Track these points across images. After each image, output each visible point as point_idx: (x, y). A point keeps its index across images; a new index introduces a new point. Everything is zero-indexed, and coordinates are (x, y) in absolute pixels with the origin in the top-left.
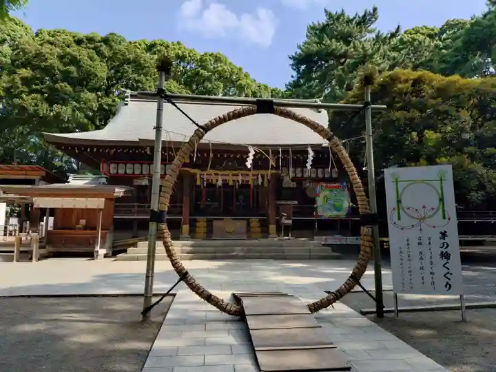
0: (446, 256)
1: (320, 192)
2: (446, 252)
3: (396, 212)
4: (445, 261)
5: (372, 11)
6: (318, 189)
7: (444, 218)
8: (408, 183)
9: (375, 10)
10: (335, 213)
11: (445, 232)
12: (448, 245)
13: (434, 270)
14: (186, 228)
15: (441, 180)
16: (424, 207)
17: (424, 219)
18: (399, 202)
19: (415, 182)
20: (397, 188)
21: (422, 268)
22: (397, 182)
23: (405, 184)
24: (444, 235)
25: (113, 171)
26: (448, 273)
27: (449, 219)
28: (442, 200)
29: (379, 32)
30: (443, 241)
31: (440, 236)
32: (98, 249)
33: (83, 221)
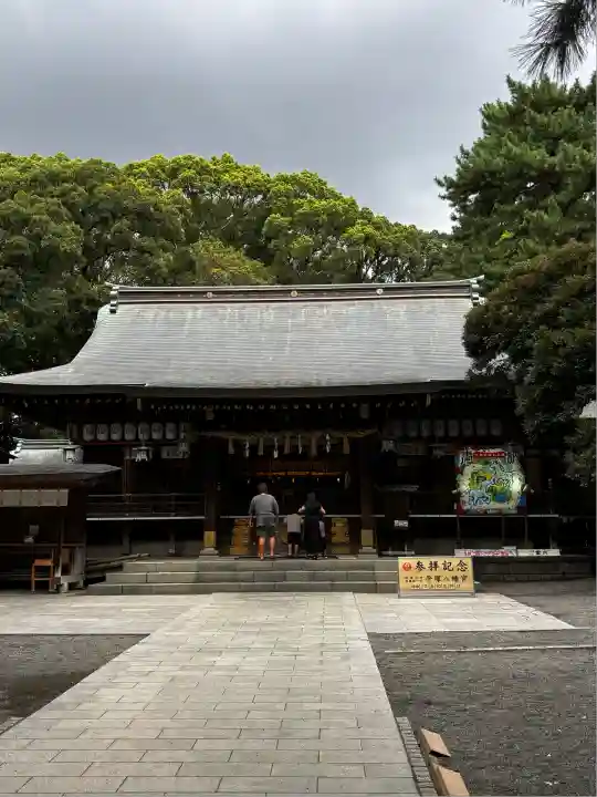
1: (464, 466)
6: (461, 459)
10: (493, 506)
14: (210, 536)
25: (87, 437)
32: (58, 575)
33: (34, 528)
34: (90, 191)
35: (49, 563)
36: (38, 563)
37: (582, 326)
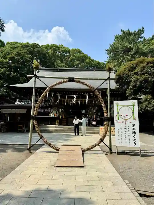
0: (134, 133)
2: (134, 132)
3: (117, 117)
4: (134, 135)
5: (141, 29)
7: (134, 119)
8: (122, 106)
9: (143, 28)
11: (134, 124)
12: (135, 129)
13: (130, 138)
15: (133, 106)
16: (127, 115)
17: (127, 119)
18: (118, 113)
19: (124, 106)
20: (118, 108)
21: (126, 137)
22: (118, 106)
23: (121, 107)
24: (134, 125)
26: (135, 139)
27: (136, 120)
28: (133, 113)
29: (145, 38)
30: (134, 128)
31: (132, 126)
32: (24, 128)
33: (19, 118)
34: (34, 49)
35: (21, 126)
36: (19, 126)
37: (144, 75)
